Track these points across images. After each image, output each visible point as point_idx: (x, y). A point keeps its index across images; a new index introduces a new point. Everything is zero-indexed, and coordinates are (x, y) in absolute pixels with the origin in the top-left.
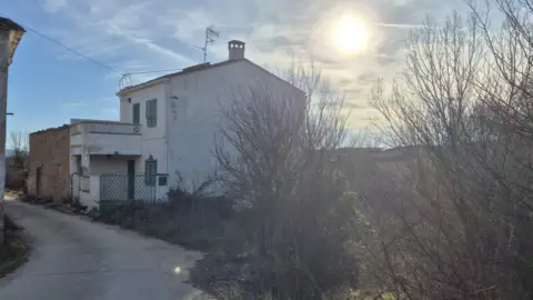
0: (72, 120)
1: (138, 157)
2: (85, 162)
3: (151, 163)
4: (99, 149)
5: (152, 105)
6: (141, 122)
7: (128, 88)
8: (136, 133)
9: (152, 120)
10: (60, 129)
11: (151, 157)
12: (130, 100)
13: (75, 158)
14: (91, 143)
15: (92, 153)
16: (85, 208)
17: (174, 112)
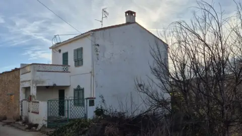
0: (22, 65)
1: (68, 87)
2: (33, 91)
3: (79, 91)
4: (43, 82)
5: (79, 52)
6: (69, 64)
7: (58, 43)
8: (66, 71)
9: (79, 62)
10: (13, 71)
11: (79, 86)
12: (60, 51)
13: (24, 90)
14: (38, 79)
15: (38, 85)
16: (36, 125)
17: (98, 55)
